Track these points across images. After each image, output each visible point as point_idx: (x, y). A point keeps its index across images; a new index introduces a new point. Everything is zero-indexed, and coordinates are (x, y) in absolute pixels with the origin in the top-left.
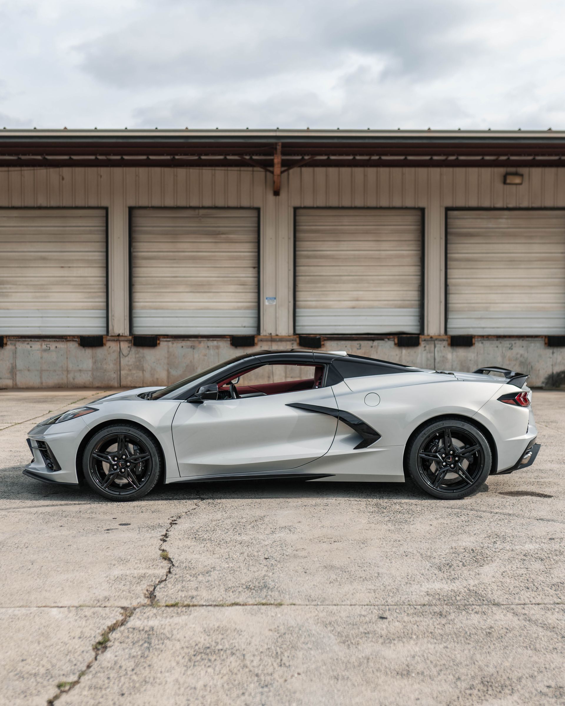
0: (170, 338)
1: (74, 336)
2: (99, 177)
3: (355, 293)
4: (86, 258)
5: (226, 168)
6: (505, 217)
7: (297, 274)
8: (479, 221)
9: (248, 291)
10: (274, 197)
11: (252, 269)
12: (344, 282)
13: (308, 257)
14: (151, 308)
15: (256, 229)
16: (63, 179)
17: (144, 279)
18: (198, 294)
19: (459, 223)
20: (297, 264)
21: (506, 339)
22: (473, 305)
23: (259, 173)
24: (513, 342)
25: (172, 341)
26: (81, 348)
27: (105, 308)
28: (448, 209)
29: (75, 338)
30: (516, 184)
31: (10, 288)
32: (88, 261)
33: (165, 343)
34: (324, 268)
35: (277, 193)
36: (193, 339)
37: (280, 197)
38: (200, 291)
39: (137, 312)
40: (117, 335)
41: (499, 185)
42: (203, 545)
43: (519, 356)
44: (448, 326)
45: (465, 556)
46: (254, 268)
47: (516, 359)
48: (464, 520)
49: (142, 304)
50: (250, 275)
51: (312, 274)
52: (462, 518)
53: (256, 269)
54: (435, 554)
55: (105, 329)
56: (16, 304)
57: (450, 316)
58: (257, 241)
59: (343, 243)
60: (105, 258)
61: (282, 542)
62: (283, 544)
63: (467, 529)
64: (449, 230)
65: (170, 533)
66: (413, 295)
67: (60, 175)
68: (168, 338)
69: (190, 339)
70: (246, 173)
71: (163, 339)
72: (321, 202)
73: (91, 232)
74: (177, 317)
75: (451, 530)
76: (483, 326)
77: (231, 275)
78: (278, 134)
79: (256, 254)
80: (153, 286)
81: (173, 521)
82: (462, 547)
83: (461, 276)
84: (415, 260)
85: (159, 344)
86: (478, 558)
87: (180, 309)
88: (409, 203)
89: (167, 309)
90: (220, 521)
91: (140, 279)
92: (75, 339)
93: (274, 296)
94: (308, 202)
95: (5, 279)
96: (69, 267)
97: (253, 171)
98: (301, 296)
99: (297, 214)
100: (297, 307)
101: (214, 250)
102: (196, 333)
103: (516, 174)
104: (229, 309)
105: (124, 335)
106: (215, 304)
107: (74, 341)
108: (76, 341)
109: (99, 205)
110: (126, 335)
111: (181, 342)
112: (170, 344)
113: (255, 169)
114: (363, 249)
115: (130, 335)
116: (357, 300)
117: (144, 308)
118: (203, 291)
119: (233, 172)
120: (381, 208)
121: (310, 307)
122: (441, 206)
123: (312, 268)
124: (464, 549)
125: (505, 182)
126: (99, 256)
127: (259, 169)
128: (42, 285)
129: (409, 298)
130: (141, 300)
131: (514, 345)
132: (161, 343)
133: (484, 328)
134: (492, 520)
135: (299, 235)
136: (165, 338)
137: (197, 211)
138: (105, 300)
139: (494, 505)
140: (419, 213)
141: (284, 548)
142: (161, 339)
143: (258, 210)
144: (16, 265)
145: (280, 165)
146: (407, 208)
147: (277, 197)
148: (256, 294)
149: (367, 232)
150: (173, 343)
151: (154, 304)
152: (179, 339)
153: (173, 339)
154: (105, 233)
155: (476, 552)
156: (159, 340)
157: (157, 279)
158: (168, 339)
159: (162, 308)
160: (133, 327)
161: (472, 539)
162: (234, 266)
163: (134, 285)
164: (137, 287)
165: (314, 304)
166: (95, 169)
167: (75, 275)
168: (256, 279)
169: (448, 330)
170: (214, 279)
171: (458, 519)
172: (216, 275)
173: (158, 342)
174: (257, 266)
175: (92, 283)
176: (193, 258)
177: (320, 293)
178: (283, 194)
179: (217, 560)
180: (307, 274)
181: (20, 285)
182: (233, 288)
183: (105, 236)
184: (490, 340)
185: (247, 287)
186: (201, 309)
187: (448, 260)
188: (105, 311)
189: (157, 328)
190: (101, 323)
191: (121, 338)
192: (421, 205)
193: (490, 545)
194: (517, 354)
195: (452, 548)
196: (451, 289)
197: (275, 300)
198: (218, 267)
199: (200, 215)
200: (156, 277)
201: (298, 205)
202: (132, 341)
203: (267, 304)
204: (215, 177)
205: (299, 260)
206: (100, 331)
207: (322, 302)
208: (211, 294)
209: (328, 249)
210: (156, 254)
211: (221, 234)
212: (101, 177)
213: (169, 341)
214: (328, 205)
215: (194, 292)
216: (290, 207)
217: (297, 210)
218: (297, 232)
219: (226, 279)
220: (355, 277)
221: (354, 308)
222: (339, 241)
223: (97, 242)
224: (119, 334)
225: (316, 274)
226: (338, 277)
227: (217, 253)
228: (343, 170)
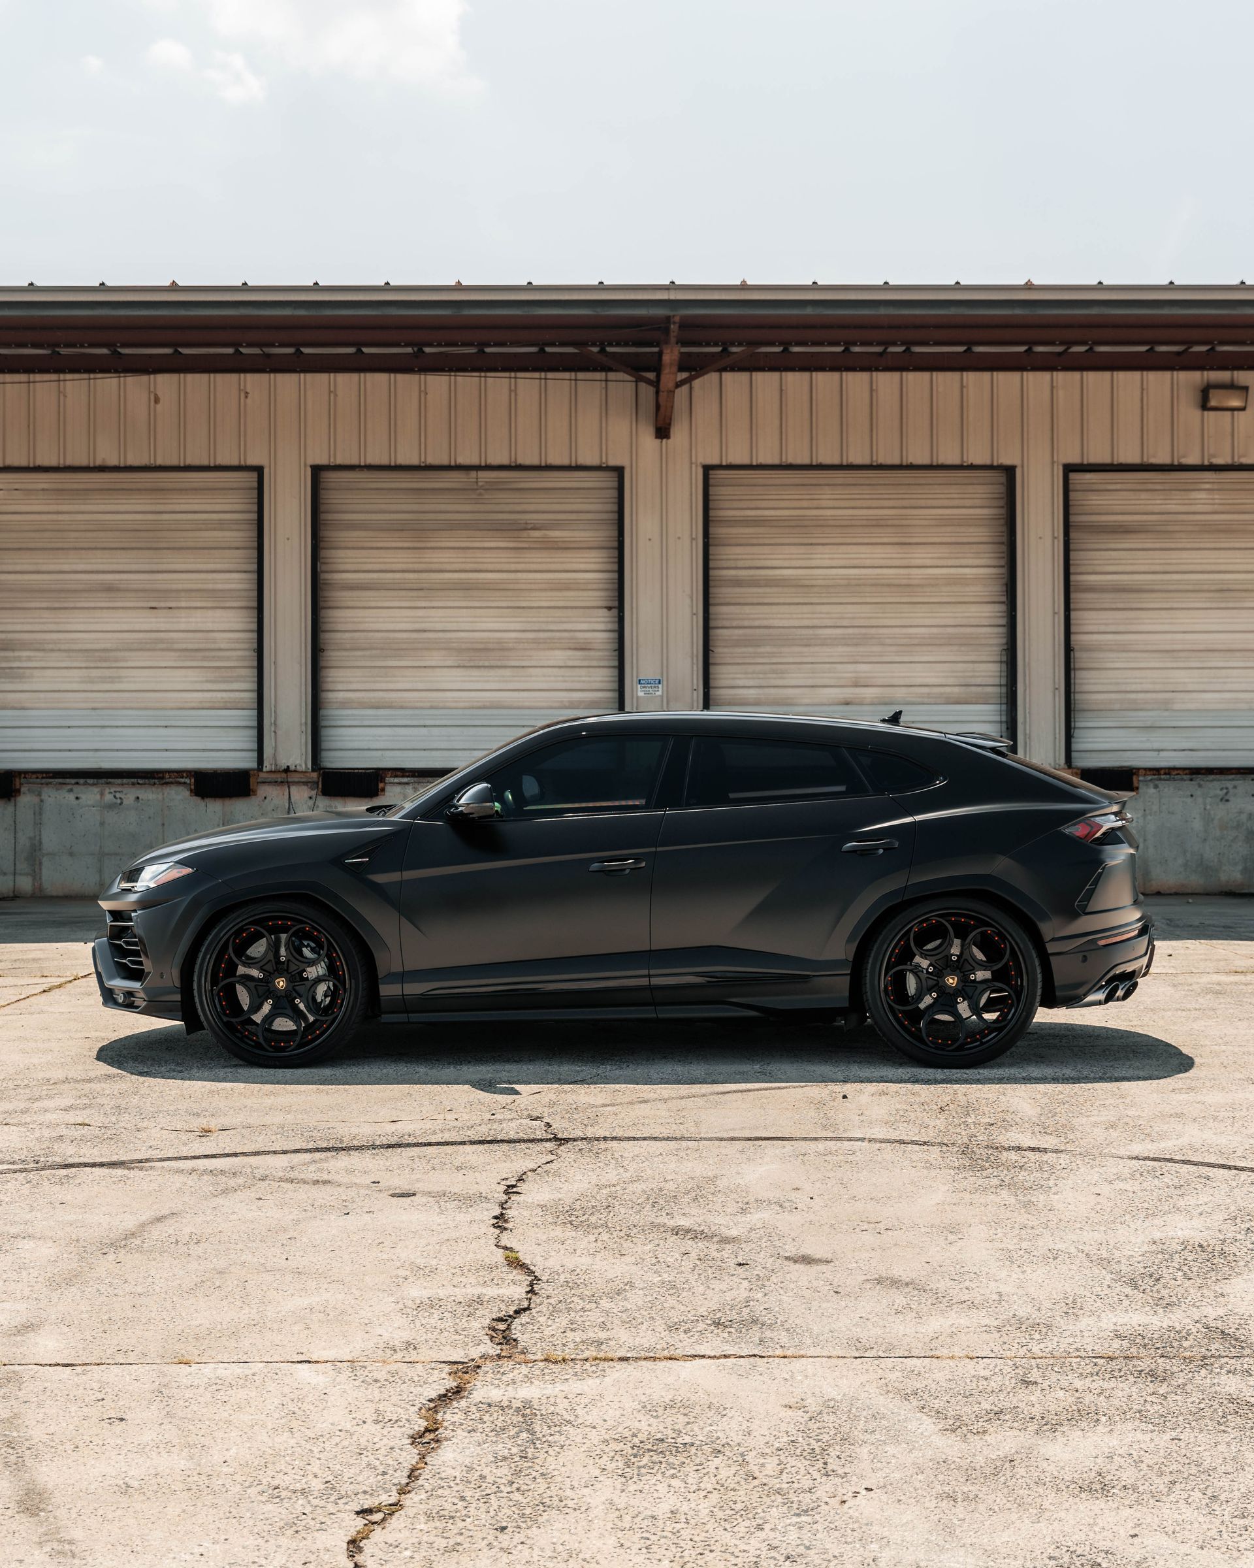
0: (408, 777)
1: (179, 773)
2: (243, 395)
3: (851, 667)
4: (211, 586)
5: (543, 375)
6: (1207, 486)
7: (712, 624)
8: (1144, 495)
9: (595, 663)
10: (659, 441)
11: (603, 612)
12: (824, 642)
13: (738, 583)
14: (363, 705)
15: (616, 516)
16: (157, 401)
17: (347, 635)
18: (475, 672)
19: (1095, 501)
20: (711, 601)
21: (1211, 777)
22: (1133, 696)
23: (622, 385)
24: (1230, 785)
25: (415, 783)
26: (198, 800)
27: (255, 706)
28: (1069, 469)
29: (182, 777)
30: (1233, 409)
31: (29, 659)
32: (213, 593)
33: (398, 789)
34: (775, 609)
35: (663, 432)
37: (670, 441)
38: (481, 664)
39: (331, 713)
40: (282, 769)
41: (1190, 414)
42: (592, 1238)
43: (1244, 817)
44: (1074, 747)
45: (1185, 1259)
46: (610, 608)
47: (1238, 826)
48: (1170, 1184)
49: (341, 695)
50: (602, 627)
51: (746, 623)
52: (1166, 1180)
53: (615, 612)
54: (1117, 1254)
55: (255, 755)
56: (42, 695)
57: (1080, 722)
58: (616, 544)
59: (820, 549)
60: (254, 586)
61: (768, 1231)
62: (773, 1234)
63: (1181, 1203)
64: (1072, 518)
65: (510, 1213)
66: (990, 672)
67: (150, 392)
68: (403, 776)
70: (590, 385)
71: (392, 780)
72: (767, 454)
73: (221, 526)
74: (425, 726)
75: (1146, 1205)
76: (1156, 746)
77: (552, 627)
78: (673, 296)
79: (616, 575)
80: (368, 653)
81: (508, 1186)
82: (1177, 1241)
83: (1102, 629)
84: (995, 590)
85: (383, 790)
86: (1215, 1261)
87: (432, 708)
88: (978, 457)
89: (402, 708)
90: (618, 1188)
91: (338, 635)
92: (182, 780)
93: (659, 677)
94: (737, 454)
95: (17, 636)
96: (170, 608)
97: (606, 381)
98: (721, 675)
99: (711, 482)
100: (711, 702)
101: (513, 567)
103: (1232, 386)
104: (551, 708)
105: (299, 768)
106: (516, 694)
107: (180, 783)
108: (185, 783)
109: (243, 463)
110: (303, 768)
112: (409, 790)
113: (612, 376)
114: (868, 562)
115: (313, 770)
116: (856, 685)
117: (344, 705)
118: (487, 664)
119: (559, 384)
120: (911, 467)
121: (742, 703)
122: (1053, 462)
123: (747, 609)
124: (1183, 1243)
125: (1205, 406)
126: (240, 582)
127: (621, 376)
128: (104, 650)
129: (978, 681)
130: (340, 687)
131: (1231, 791)
132: (388, 788)
133: (1159, 750)
134: (1234, 1184)
135: (716, 531)
136: (396, 776)
137: (473, 474)
138: (255, 686)
139: (1235, 1152)
140: (1001, 477)
141: (778, 1243)
142: (388, 779)
143: (619, 471)
144: (44, 605)
145: (675, 369)
146: (972, 467)
147: (664, 441)
148: (616, 672)
149: (878, 524)
150: (416, 790)
151: (372, 694)
152: (430, 779)
153: (416, 779)
154: (255, 527)
155: (1210, 1249)
156: (383, 780)
157: (378, 635)
158: (405, 780)
159: (390, 706)
160: (321, 750)
161: (1197, 1223)
162: (561, 604)
163: (323, 650)
164: (332, 656)
165: (752, 693)
166: (232, 378)
167: (183, 627)
168: (616, 635)
169: (1074, 755)
170: (513, 635)
171: (1156, 1181)
172: (518, 626)
173: (381, 785)
174: (616, 604)
175: (223, 646)
176: (466, 588)
177: (767, 667)
178: (679, 433)
179: (634, 1267)
180: (735, 623)
181: (52, 650)
182: (559, 657)
183: (255, 534)
184: (1174, 780)
185: (592, 653)
186: (484, 707)
187: (1072, 589)
188: (254, 713)
189: (378, 754)
190: (246, 740)
191: (294, 778)
192: (1007, 461)
193: (1239, 1237)
194: (1241, 812)
195: (1154, 1242)
196: (1079, 656)
197: (660, 686)
198: (523, 608)
199: (480, 484)
200: (378, 631)
201: (714, 460)
202: (318, 783)
203: (641, 694)
204: (516, 395)
205: (717, 592)
206: (242, 760)
207: (773, 691)
208: (507, 672)
209: (786, 564)
210: (375, 576)
211: (532, 529)
212: (246, 397)
213: (407, 784)
214: (784, 460)
215: (464, 667)
216: (694, 466)
217: (711, 472)
218: (711, 524)
219: (542, 635)
220: (850, 631)
221: (847, 704)
222: (811, 544)
223: (237, 548)
224: (288, 767)
225: (757, 623)
226: (810, 631)
227: (519, 575)
228: (821, 377)
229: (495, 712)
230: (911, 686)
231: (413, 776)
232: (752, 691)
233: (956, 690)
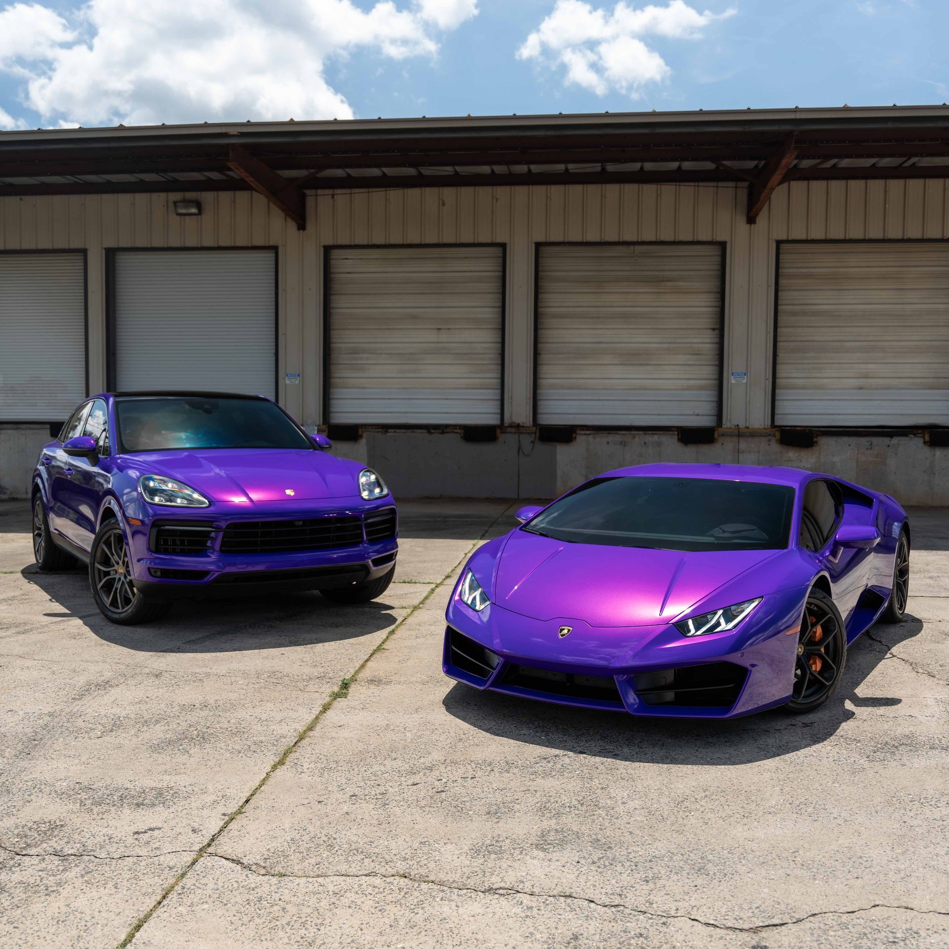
0: (590, 430)
1: (455, 426)
2: (495, 200)
3: (863, 366)
4: (473, 316)
5: (678, 184)
7: (778, 339)
9: (704, 363)
10: (749, 225)
11: (710, 332)
12: (848, 351)
13: (794, 314)
14: (562, 387)
15: (720, 272)
16: (444, 204)
17: (553, 345)
18: (630, 368)
20: (778, 325)
23: (727, 190)
25: (593, 434)
26: (466, 442)
27: (499, 387)
29: (456, 429)
31: (367, 359)
32: (474, 320)
33: (584, 438)
34: (817, 330)
35: (752, 220)
36: (624, 432)
37: (756, 226)
38: (634, 363)
39: (543, 392)
40: (515, 425)
46: (714, 329)
49: (550, 381)
50: (708, 340)
51: (798, 339)
53: (717, 332)
55: (499, 416)
56: (375, 380)
58: (719, 290)
59: (847, 292)
60: (500, 316)
67: (439, 199)
68: (587, 430)
69: (620, 432)
70: (707, 191)
71: (580, 432)
72: (817, 233)
73: (480, 280)
74: (600, 400)
77: (678, 341)
80: (565, 356)
85: (575, 438)
87: (604, 389)
89: (586, 389)
91: (549, 345)
92: (456, 431)
93: (745, 372)
94: (798, 233)
95: (360, 345)
96: (449, 329)
97: (717, 188)
98: (782, 370)
99: (781, 251)
100: (777, 387)
101: (653, 304)
102: (627, 423)
104: (677, 390)
105: (525, 425)
107: (455, 433)
108: (458, 433)
109: (494, 241)
110: (528, 425)
111: (607, 437)
112: (591, 438)
113: (720, 184)
114: (878, 301)
115: (533, 426)
116: (867, 377)
117: (553, 387)
118: (638, 363)
119: (687, 190)
120: (910, 241)
121: (795, 388)
123: (799, 330)
126: (490, 313)
127: (727, 184)
128: (411, 354)
130: (549, 376)
132: (578, 437)
135: (783, 282)
136: (583, 430)
137: (632, 247)
138: (499, 376)
142: (578, 432)
143: (723, 244)
144: (376, 327)
147: (752, 225)
148: (717, 368)
149: (883, 277)
150: (594, 438)
151: (567, 381)
152: (603, 432)
153: (594, 432)
154: (501, 280)
156: (575, 433)
157: (572, 345)
158: (588, 432)
159: (579, 388)
160: (538, 414)
162: (684, 326)
163: (540, 354)
164: (544, 358)
165: (801, 382)
166: (488, 189)
167: (457, 340)
168: (718, 346)
170: (654, 345)
172: (656, 340)
173: (574, 435)
174: (718, 326)
175: (480, 351)
176: (626, 317)
177: (811, 366)
178: (762, 219)
180: (792, 339)
181: (381, 354)
182: (681, 359)
183: (500, 284)
185: (702, 357)
186: (635, 389)
188: (499, 391)
189: (571, 416)
190: (494, 407)
191: (521, 430)
197: (745, 377)
198: (661, 329)
199: (636, 253)
200: (571, 343)
201: (784, 237)
202: (535, 433)
203: (733, 381)
204: (661, 198)
205: (782, 319)
206: (491, 419)
207: (814, 380)
208: (650, 368)
209: (825, 302)
210: (571, 309)
211: (667, 281)
212: (497, 201)
213: (589, 434)
214: (828, 236)
215: (625, 365)
216: (770, 241)
217: (781, 245)
218: (780, 278)
219: (672, 345)
220: (864, 343)
221: (861, 388)
222: (841, 290)
223: (490, 293)
224: (519, 424)
225: (805, 339)
226: (838, 344)
227: (659, 309)
228: (853, 183)
229: (643, 392)
230: (902, 378)
231: (594, 430)
232: (801, 380)
233: (931, 380)
